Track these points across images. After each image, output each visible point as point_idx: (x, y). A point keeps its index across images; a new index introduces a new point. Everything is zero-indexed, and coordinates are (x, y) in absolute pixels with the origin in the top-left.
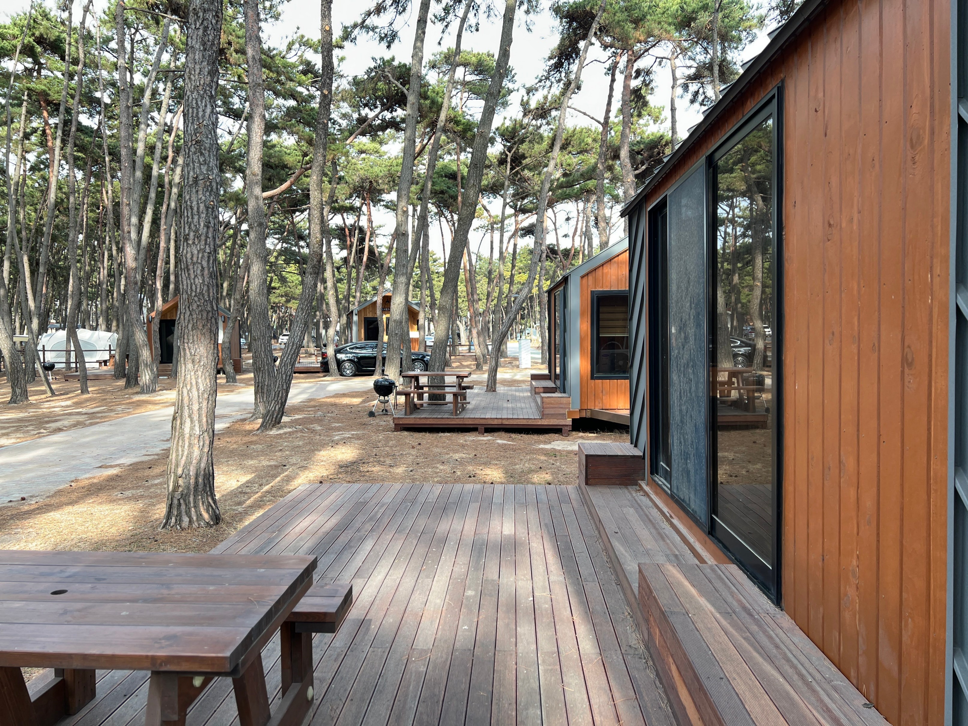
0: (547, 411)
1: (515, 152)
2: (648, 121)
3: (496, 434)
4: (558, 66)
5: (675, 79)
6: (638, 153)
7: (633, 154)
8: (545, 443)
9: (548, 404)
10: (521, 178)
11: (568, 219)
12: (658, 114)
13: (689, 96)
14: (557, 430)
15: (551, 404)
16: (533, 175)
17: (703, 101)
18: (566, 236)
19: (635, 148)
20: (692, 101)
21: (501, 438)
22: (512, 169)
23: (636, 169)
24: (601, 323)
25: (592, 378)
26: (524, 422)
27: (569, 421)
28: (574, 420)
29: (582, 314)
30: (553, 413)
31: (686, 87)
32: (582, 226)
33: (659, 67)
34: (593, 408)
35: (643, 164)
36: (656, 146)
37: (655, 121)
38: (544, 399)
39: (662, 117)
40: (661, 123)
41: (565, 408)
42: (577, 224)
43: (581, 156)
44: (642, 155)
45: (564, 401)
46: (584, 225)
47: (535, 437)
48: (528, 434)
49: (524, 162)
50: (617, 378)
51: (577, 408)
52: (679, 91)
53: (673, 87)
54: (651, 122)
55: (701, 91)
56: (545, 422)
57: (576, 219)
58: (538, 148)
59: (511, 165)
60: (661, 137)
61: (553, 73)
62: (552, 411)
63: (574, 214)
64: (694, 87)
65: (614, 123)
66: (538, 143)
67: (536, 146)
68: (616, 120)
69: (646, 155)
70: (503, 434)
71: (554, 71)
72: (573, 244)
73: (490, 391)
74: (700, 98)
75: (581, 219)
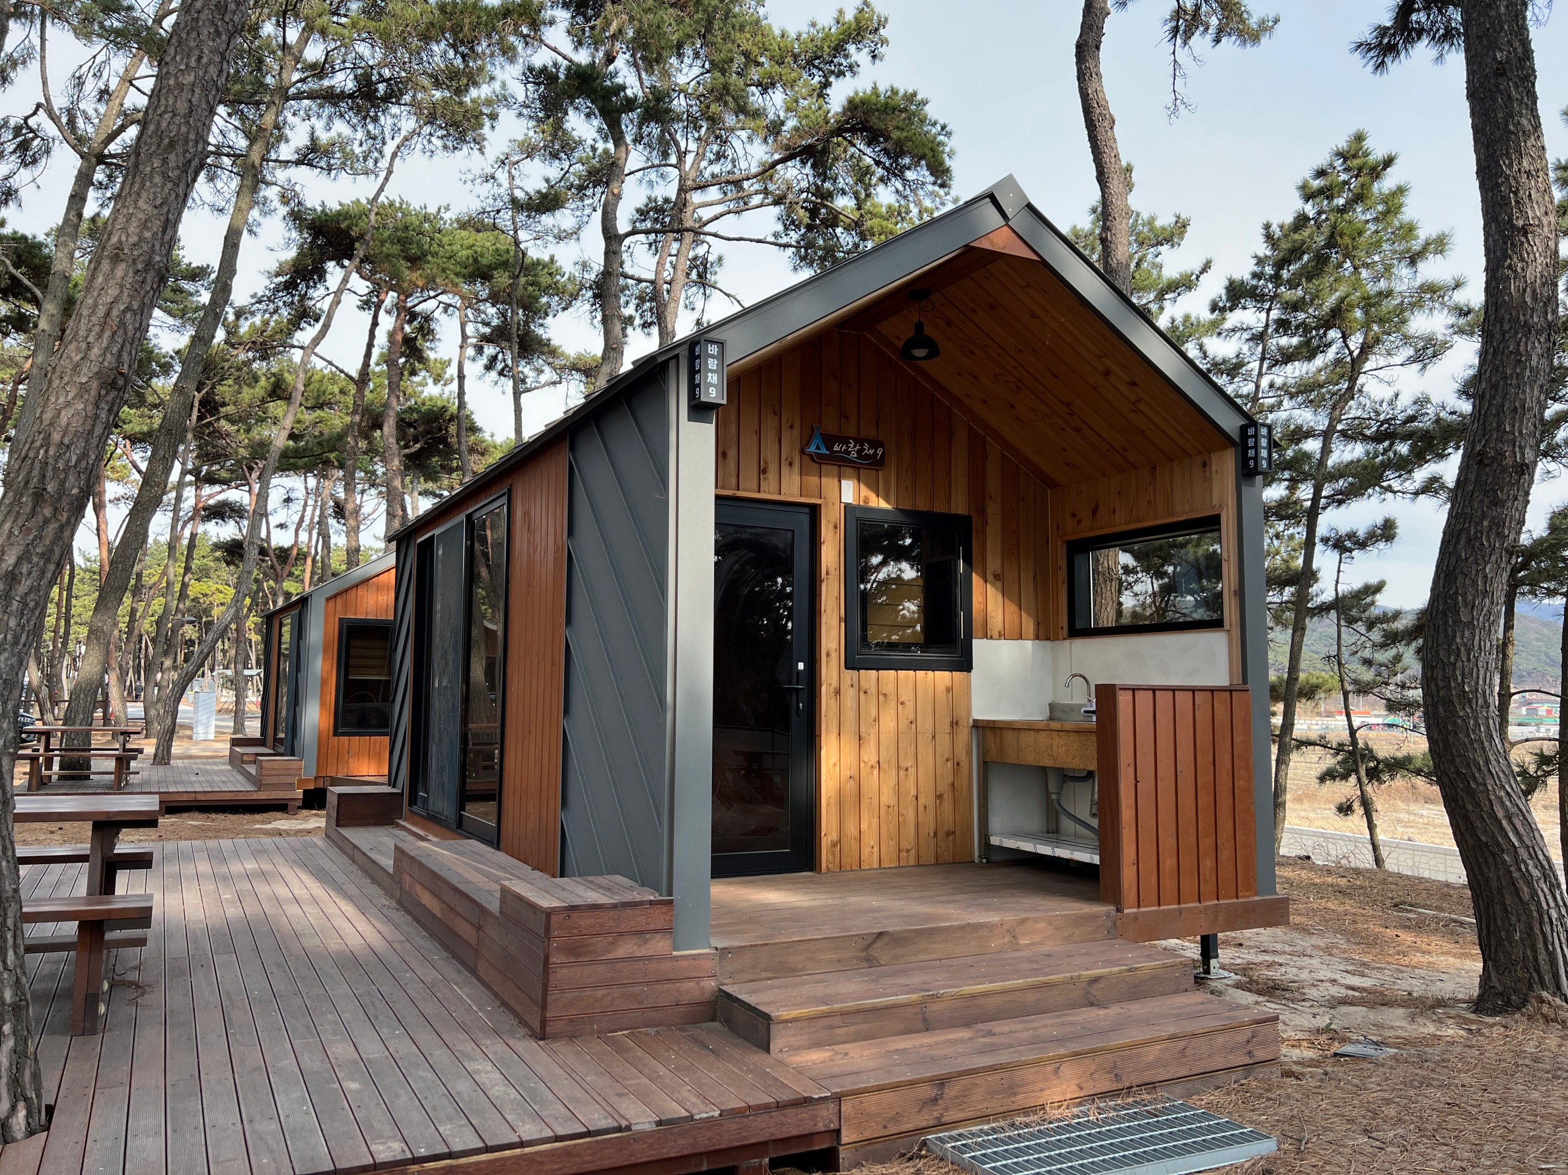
0: (267, 780)
1: (207, 393)
2: (425, 378)
3: (185, 815)
4: (290, 286)
5: (464, 337)
6: (410, 425)
7: (403, 424)
8: (263, 823)
9: (270, 769)
10: (214, 432)
11: (288, 500)
12: (440, 371)
13: (484, 360)
14: (281, 807)
15: (274, 769)
16: (238, 431)
17: (503, 369)
18: (282, 526)
19: (407, 416)
20: (489, 367)
21: (193, 820)
22: (200, 418)
23: (407, 446)
24: (351, 661)
25: (336, 733)
26: (231, 797)
27: (299, 793)
28: (305, 792)
29: (326, 649)
30: (276, 782)
31: (480, 350)
32: (313, 515)
33: (444, 316)
34: (333, 775)
35: (416, 441)
36: (437, 419)
37: (436, 381)
38: (264, 764)
39: (447, 376)
40: (445, 385)
41: (295, 775)
42: (304, 510)
43: (319, 412)
44: (415, 428)
45: (294, 765)
46: (318, 512)
47: (248, 817)
48: (235, 813)
49: (223, 410)
50: (370, 735)
51: (312, 774)
52: (470, 352)
53: (461, 347)
54: (430, 381)
55: (500, 356)
56: (263, 796)
57: (302, 502)
58: (247, 394)
59: (199, 411)
60: (444, 409)
61: (281, 294)
62: (274, 780)
63: (300, 493)
64: (490, 350)
65: (374, 373)
66: (249, 385)
67: (245, 389)
68: (377, 369)
69: (421, 429)
70: (196, 814)
71: (282, 291)
72: (296, 541)
73: (160, 763)
74: (500, 366)
75: (311, 502)
